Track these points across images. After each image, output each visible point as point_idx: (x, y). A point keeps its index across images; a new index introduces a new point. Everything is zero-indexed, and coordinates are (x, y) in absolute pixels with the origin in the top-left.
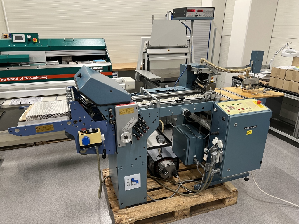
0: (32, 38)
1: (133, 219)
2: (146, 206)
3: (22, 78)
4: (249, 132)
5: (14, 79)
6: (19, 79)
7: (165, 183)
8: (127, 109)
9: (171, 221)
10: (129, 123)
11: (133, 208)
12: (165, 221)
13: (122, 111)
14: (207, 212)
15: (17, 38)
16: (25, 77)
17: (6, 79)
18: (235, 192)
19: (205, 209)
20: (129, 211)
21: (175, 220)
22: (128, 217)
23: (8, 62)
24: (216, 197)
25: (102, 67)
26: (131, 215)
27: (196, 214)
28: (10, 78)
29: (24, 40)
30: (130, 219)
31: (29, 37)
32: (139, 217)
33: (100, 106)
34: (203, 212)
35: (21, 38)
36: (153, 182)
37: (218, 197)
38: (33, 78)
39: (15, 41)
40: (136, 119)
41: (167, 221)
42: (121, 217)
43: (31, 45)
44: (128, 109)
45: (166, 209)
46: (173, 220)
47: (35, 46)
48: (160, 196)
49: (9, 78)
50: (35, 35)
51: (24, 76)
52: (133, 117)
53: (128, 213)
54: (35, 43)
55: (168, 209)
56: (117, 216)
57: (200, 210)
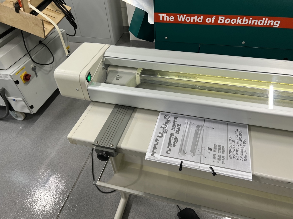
3: (214, 18)
5: (194, 20)
6: (204, 20)
16: (220, 17)
17: (176, 18)
28: (185, 16)
38: (239, 21)
49: (182, 16)
51: (218, 14)
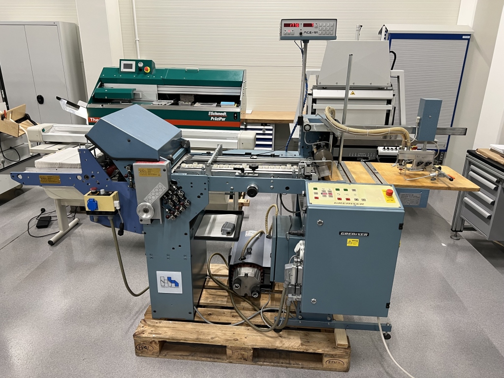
0: (144, 66)
1: (158, 336)
2: (190, 326)
4: (353, 243)
7: (242, 303)
8: (150, 170)
9: (220, 360)
10: (153, 190)
11: (169, 323)
12: (210, 358)
13: (142, 171)
14: (287, 367)
15: (126, 66)
18: (343, 350)
19: (283, 362)
20: (161, 325)
21: (226, 362)
22: (153, 332)
23: (106, 97)
24: (304, 347)
25: (225, 114)
26: (160, 331)
27: (265, 363)
29: (133, 70)
30: (154, 335)
31: (141, 65)
32: (167, 337)
33: (117, 159)
34: (278, 365)
35: (130, 66)
36: (226, 296)
37: (307, 348)
39: (123, 70)
40: (164, 187)
41: (214, 358)
42: (145, 329)
43: (140, 77)
44: (152, 170)
45: (212, 338)
46: (223, 359)
47: (145, 78)
48: (220, 317)
50: (149, 63)
52: (160, 183)
53: (158, 327)
54: (146, 74)
55: (217, 339)
56: (142, 325)
57: (276, 360)
